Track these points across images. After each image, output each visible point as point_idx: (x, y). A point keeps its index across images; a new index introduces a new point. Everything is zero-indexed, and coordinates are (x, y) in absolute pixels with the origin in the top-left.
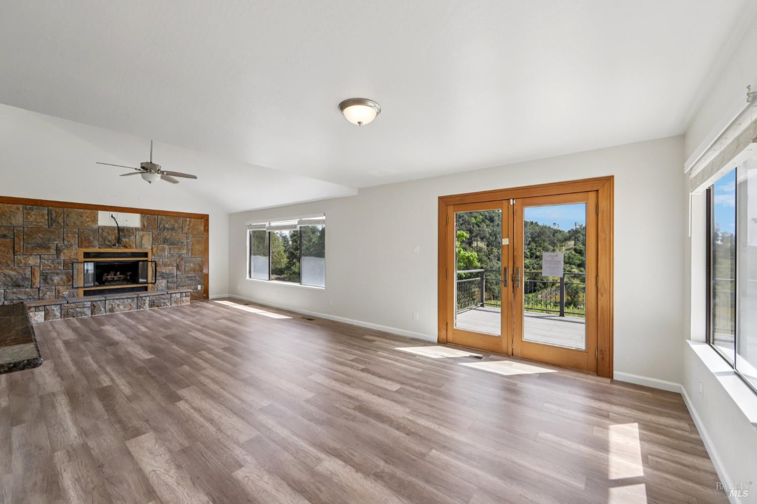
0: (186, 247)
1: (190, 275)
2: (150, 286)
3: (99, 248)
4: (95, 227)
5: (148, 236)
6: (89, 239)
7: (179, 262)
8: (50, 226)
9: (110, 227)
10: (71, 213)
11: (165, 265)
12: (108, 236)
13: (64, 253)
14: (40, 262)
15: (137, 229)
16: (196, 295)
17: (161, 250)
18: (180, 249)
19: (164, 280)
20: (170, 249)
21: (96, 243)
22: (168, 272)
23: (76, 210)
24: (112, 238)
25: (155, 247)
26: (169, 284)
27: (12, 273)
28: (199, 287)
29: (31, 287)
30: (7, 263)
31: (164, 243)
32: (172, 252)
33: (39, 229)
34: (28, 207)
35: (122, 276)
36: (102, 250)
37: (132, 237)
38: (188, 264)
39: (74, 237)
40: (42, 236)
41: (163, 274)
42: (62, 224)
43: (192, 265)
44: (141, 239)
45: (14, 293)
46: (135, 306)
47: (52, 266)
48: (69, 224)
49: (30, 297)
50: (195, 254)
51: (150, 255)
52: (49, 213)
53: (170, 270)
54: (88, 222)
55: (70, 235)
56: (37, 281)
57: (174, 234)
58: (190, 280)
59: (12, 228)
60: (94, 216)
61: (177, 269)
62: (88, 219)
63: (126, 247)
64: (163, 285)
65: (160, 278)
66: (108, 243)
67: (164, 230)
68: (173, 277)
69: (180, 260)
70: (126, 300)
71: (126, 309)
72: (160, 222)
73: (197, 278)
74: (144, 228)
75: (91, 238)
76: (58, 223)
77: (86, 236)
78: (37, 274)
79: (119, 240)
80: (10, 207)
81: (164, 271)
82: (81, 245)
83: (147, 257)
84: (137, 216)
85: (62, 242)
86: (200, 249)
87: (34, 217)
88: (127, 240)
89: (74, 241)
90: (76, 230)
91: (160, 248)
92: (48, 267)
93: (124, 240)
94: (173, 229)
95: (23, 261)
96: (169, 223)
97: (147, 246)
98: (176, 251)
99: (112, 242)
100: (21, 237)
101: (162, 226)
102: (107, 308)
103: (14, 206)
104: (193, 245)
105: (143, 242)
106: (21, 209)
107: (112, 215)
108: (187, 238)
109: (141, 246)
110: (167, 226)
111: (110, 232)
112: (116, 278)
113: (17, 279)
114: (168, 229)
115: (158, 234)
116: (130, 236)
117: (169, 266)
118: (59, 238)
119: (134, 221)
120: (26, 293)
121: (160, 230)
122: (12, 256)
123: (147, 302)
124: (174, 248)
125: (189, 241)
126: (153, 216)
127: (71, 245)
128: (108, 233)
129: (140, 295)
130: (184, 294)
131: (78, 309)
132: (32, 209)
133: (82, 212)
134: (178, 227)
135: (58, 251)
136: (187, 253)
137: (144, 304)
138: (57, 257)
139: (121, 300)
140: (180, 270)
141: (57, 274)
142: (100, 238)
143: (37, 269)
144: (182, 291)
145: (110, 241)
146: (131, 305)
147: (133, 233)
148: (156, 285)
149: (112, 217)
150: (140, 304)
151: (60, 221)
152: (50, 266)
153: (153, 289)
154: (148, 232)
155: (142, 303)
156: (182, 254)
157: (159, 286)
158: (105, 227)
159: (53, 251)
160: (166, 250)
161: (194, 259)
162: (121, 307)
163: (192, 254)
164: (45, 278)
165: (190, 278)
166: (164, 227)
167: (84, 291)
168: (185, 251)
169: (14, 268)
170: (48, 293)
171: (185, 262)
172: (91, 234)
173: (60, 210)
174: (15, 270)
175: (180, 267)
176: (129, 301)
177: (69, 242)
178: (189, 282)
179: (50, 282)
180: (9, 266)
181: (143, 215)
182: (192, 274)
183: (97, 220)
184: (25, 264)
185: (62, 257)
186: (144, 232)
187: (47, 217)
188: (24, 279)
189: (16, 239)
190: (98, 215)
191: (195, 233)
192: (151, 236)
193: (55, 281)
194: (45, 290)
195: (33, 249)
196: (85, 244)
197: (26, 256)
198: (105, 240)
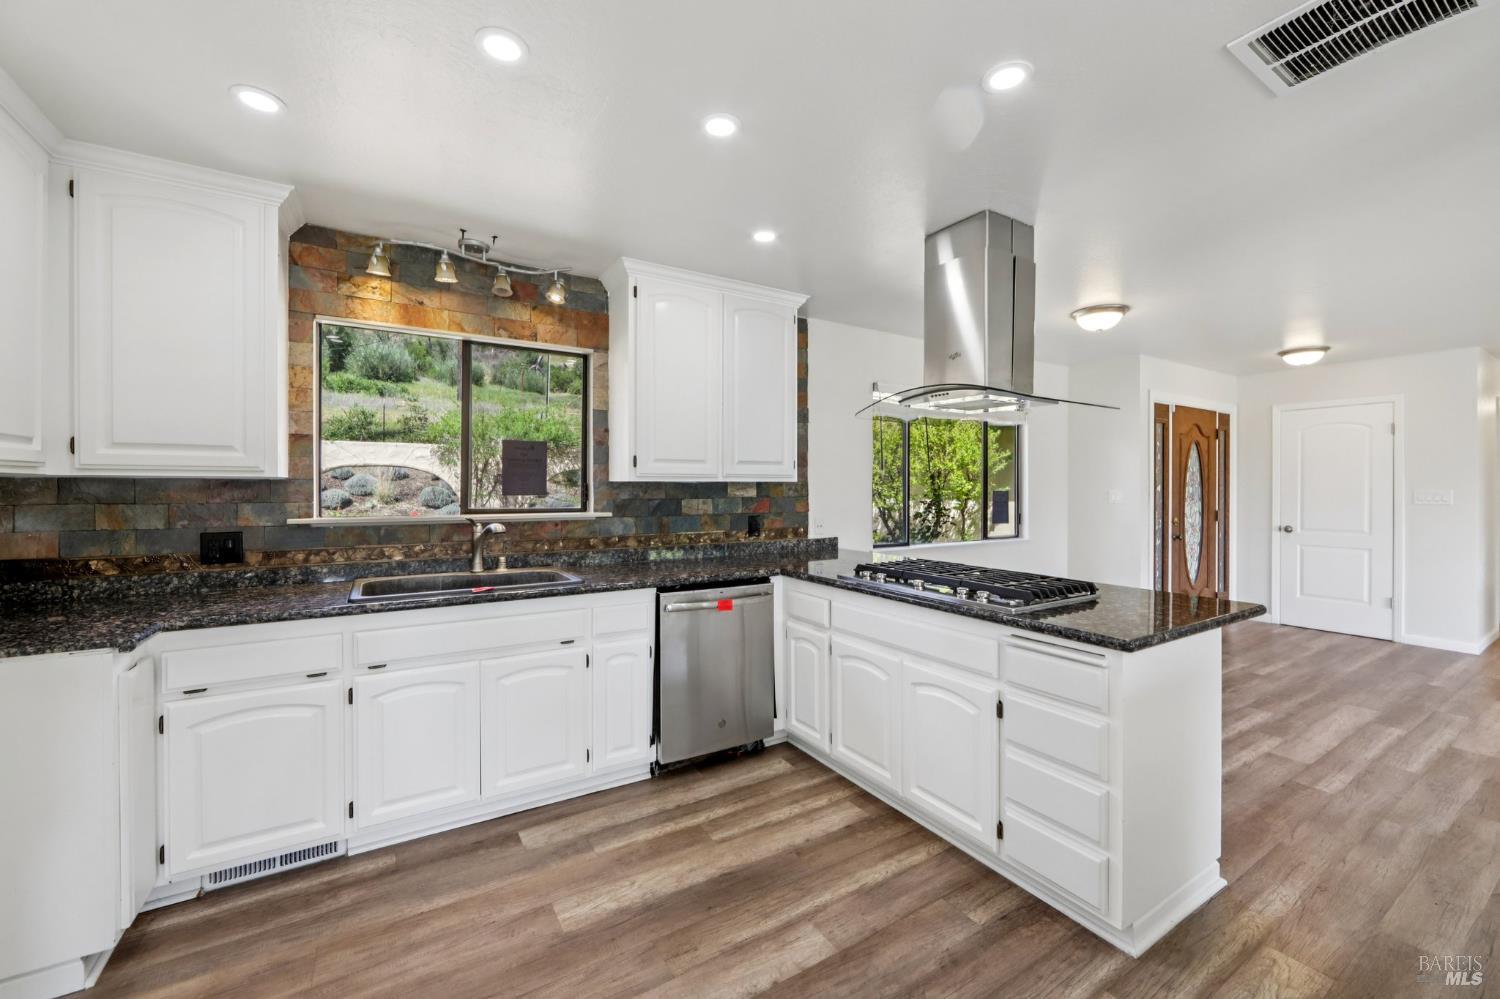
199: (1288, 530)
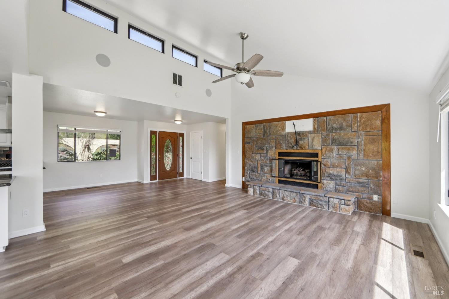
0: (356, 147)
1: (361, 180)
2: (320, 185)
3: (286, 149)
4: (283, 133)
5: (317, 138)
6: (280, 143)
7: (348, 164)
8: (264, 135)
9: (292, 132)
10: (272, 125)
11: (333, 166)
12: (290, 139)
13: (269, 153)
14: (261, 158)
15: (310, 132)
16: (370, 206)
17: (329, 151)
18: (349, 149)
19: (332, 182)
20: (339, 150)
21: (284, 145)
22: (335, 173)
23: (274, 123)
24: (293, 141)
25: (324, 148)
26: (337, 186)
27: (251, 163)
28: (375, 198)
29: (257, 173)
30: (250, 158)
31: (332, 143)
32: (340, 153)
33: (260, 138)
34: (257, 125)
35: (303, 172)
36: (288, 151)
37: (306, 140)
38: (359, 167)
39: (274, 142)
40: (261, 142)
41: (330, 175)
42: (268, 133)
43: (364, 169)
44: (313, 140)
45: (252, 175)
46: (298, 200)
47: (265, 160)
48: (271, 134)
49: (257, 179)
50: (368, 155)
51: (320, 155)
52: (264, 128)
53: (338, 172)
54: (280, 130)
55: (272, 140)
56: (259, 169)
57: (342, 134)
58: (362, 186)
59: (251, 138)
60: (283, 126)
61: (346, 172)
62: (280, 128)
63: (302, 148)
64: (332, 186)
65: (328, 179)
66: (290, 145)
67: (332, 130)
68: (341, 179)
69: (349, 162)
70: (292, 193)
71: (292, 201)
72: (329, 123)
73: (372, 186)
74: (315, 131)
75: (282, 142)
76: (267, 133)
77: (279, 141)
78: (259, 165)
79: (297, 143)
80: (251, 127)
81: (331, 172)
82: (277, 147)
83: (317, 157)
84: (311, 120)
85: (269, 146)
86: (375, 149)
87: (258, 130)
88: (302, 142)
89: (274, 145)
90: (274, 137)
91: (328, 149)
92: (263, 162)
93: (300, 142)
94: (341, 128)
95: (254, 157)
96: (337, 122)
97: (317, 146)
98: (345, 152)
99: (292, 144)
100: (254, 143)
101: (330, 126)
102: (281, 196)
103: (252, 126)
104: (365, 144)
105: (314, 144)
106: (254, 127)
107: (294, 123)
108: (358, 137)
109: (313, 147)
110: (335, 126)
111: (291, 136)
112: (299, 173)
113: (253, 167)
114: (336, 129)
115: (327, 135)
116: (304, 139)
117: (337, 167)
118: (267, 143)
119: (307, 125)
120: (256, 176)
121: (328, 131)
122: (251, 154)
123: (307, 199)
124: (343, 149)
125: (360, 140)
126: (323, 118)
127: (272, 147)
128: (290, 137)
129: (301, 192)
130: (343, 201)
131: (266, 192)
132: (257, 126)
133: (277, 124)
134: (347, 126)
135: (267, 151)
136: (358, 155)
137: (305, 200)
138: (267, 156)
139: (289, 192)
140: (349, 173)
141: (266, 166)
142: (286, 141)
143: (259, 161)
144: (340, 197)
145: (291, 144)
146: (295, 198)
147: (307, 136)
148: (325, 185)
149: (294, 124)
150: (301, 200)
151: (268, 132)
152: (264, 161)
153: (322, 188)
154: (318, 134)
155: (303, 199)
156: (352, 155)
157: (328, 186)
158: (289, 133)
159: (265, 152)
160: (334, 151)
161: (367, 162)
162: (289, 198)
163: (364, 156)
164: (262, 169)
165: (362, 184)
166: (332, 127)
167: (279, 180)
168: (355, 152)
169: (252, 161)
170: (263, 178)
171: (355, 165)
172: (281, 139)
173: (267, 124)
174: (252, 162)
175: (348, 170)
176: (295, 194)
177: (271, 145)
178: (362, 189)
179: (264, 171)
180: (250, 159)
181: (315, 118)
182: (365, 180)
183: (285, 128)
184: (255, 159)
185: (269, 156)
186: (315, 134)
187: (263, 130)
188: (255, 167)
189: (253, 144)
190: (285, 124)
191: (368, 130)
192: (321, 137)
193: (265, 171)
194: (262, 176)
195: (258, 149)
196: (279, 146)
197: (256, 154)
198: (288, 143)
199: (191, 158)
